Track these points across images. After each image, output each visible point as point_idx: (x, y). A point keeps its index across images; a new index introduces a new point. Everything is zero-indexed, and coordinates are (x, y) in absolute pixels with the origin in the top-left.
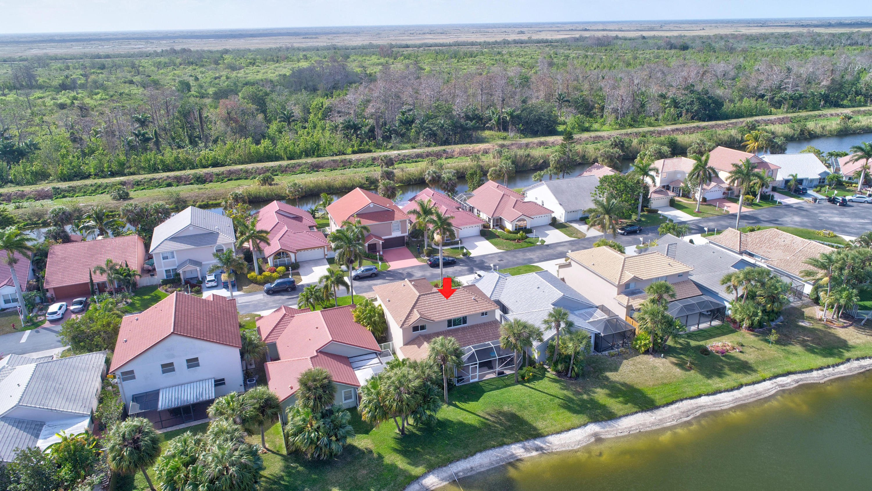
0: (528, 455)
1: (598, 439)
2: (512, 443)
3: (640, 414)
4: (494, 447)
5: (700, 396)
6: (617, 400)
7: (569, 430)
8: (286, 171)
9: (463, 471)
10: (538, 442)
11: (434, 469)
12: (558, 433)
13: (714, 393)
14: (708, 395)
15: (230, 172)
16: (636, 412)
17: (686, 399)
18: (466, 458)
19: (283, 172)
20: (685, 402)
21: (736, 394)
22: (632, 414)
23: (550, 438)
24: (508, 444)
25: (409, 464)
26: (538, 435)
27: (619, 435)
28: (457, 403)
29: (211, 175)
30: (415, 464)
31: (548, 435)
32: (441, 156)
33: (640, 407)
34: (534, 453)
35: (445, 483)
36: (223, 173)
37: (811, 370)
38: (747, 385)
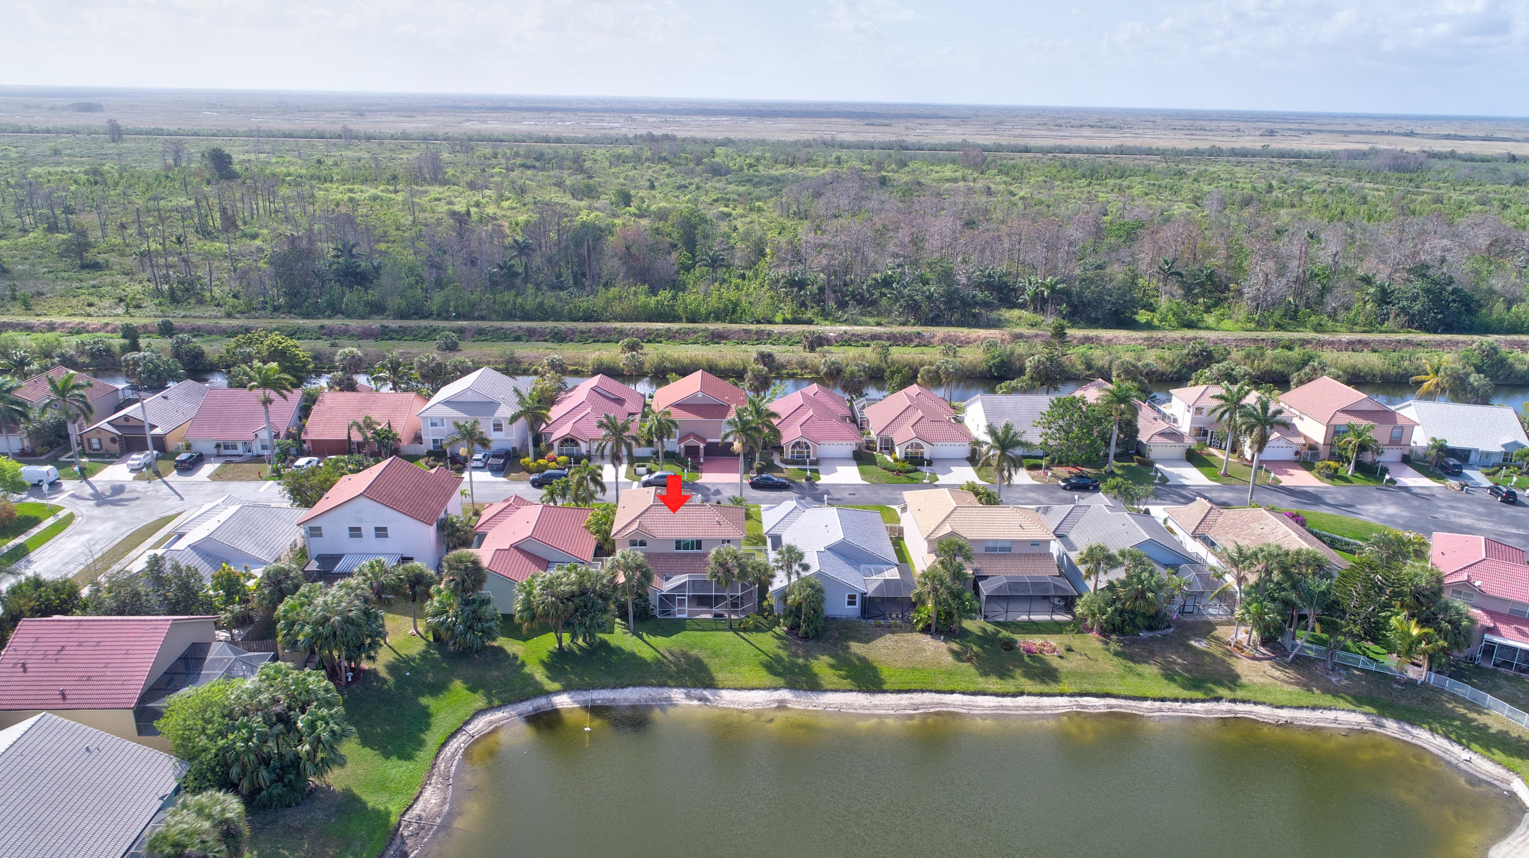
0: (688, 702)
1: (782, 705)
2: (675, 687)
3: (855, 694)
4: (652, 685)
5: (952, 692)
6: (838, 672)
7: (752, 689)
8: (674, 337)
9: (603, 700)
10: (707, 693)
11: (572, 690)
12: (736, 689)
13: (974, 694)
14: (964, 693)
15: (600, 331)
16: (851, 691)
17: (931, 691)
18: (614, 688)
19: (669, 338)
20: (926, 695)
21: (1007, 701)
22: (845, 691)
23: (724, 693)
24: (670, 687)
25: (548, 677)
26: (711, 685)
27: (811, 708)
28: (644, 634)
29: (573, 332)
30: (553, 679)
31: (723, 688)
32: (911, 341)
33: (859, 686)
34: (695, 702)
35: (576, 705)
36: (590, 331)
37: (1145, 699)
38: (1029, 694)
